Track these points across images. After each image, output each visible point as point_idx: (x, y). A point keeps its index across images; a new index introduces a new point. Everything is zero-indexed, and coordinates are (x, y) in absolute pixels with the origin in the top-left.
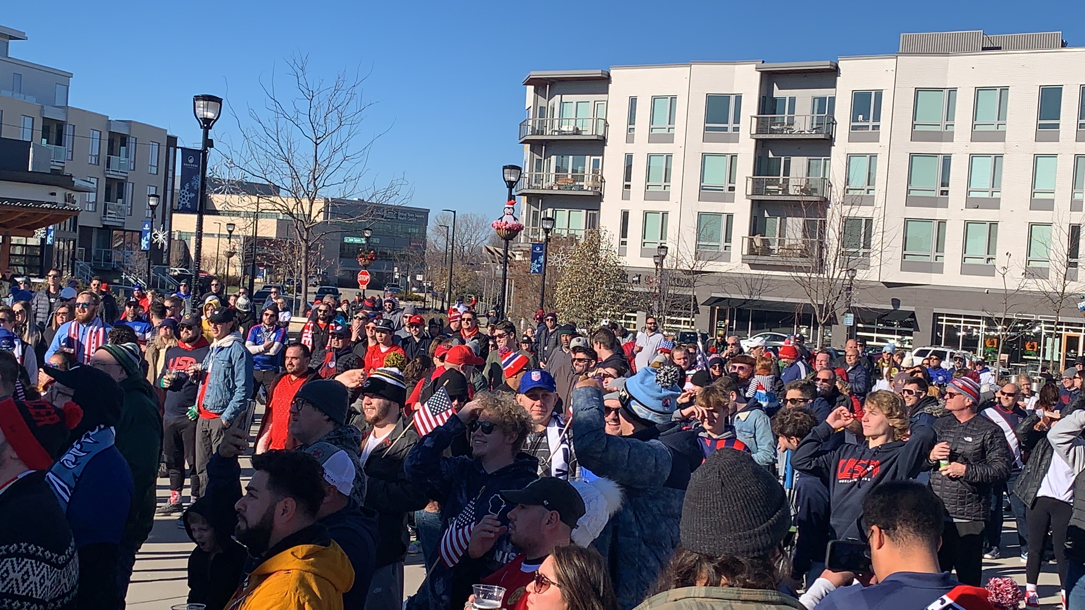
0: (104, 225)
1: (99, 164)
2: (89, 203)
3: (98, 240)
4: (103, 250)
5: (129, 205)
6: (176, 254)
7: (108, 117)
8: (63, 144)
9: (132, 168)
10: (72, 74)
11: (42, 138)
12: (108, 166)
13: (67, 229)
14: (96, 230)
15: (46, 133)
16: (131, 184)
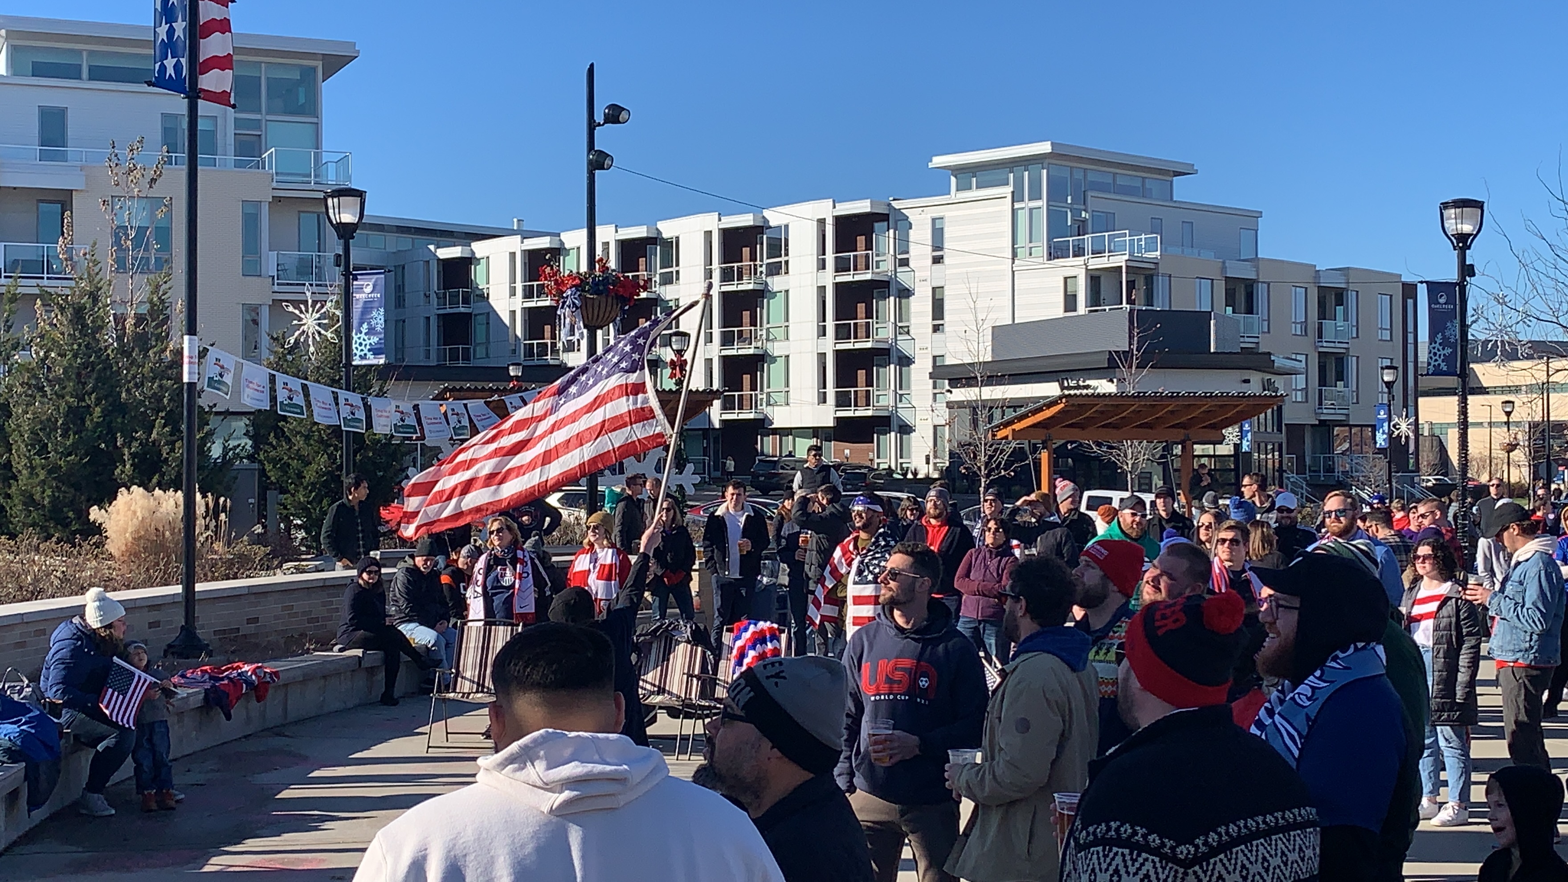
0: (1320, 421)
1: (1306, 334)
2: (1296, 390)
3: (1313, 442)
4: (1322, 456)
5: (1354, 389)
6: (1427, 457)
7: (1315, 266)
8: (1255, 312)
9: (1355, 335)
10: (1261, 212)
11: (1226, 306)
12: (1320, 336)
13: (1269, 430)
14: (1310, 427)
15: (1230, 300)
16: (1354, 359)
